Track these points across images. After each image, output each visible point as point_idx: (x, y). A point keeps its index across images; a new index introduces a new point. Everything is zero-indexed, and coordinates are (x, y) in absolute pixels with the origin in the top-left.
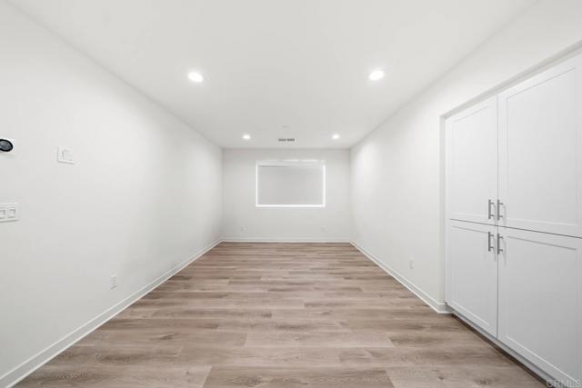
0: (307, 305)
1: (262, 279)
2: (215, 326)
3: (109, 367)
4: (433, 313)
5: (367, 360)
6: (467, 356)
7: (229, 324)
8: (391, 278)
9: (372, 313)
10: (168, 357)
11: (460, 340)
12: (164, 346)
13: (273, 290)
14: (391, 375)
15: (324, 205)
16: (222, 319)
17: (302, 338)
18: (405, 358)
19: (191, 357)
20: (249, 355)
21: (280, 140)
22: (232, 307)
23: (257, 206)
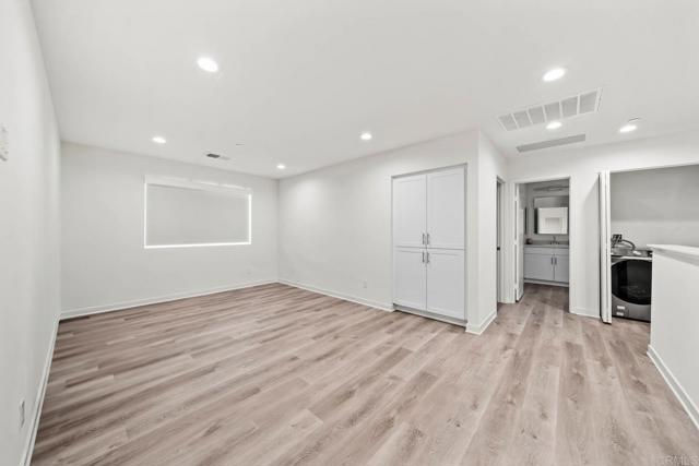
0: (314, 338)
4: (387, 314)
5: (389, 348)
6: (419, 325)
8: (345, 301)
9: (361, 325)
11: (410, 322)
13: (265, 341)
14: (405, 347)
15: (249, 244)
17: (342, 358)
18: (402, 337)
21: (210, 155)
23: (147, 247)
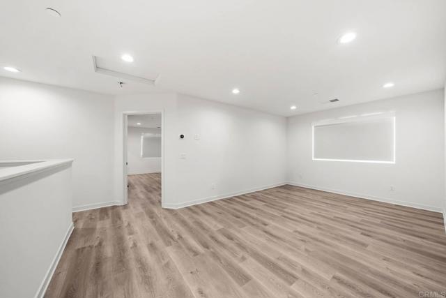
0: (296, 231)
1: (286, 210)
2: (238, 217)
3: (201, 213)
7: (244, 219)
10: (215, 218)
12: (217, 215)
15: (394, 163)
16: (243, 216)
19: (221, 221)
20: (239, 232)
22: (253, 214)
23: (313, 159)
